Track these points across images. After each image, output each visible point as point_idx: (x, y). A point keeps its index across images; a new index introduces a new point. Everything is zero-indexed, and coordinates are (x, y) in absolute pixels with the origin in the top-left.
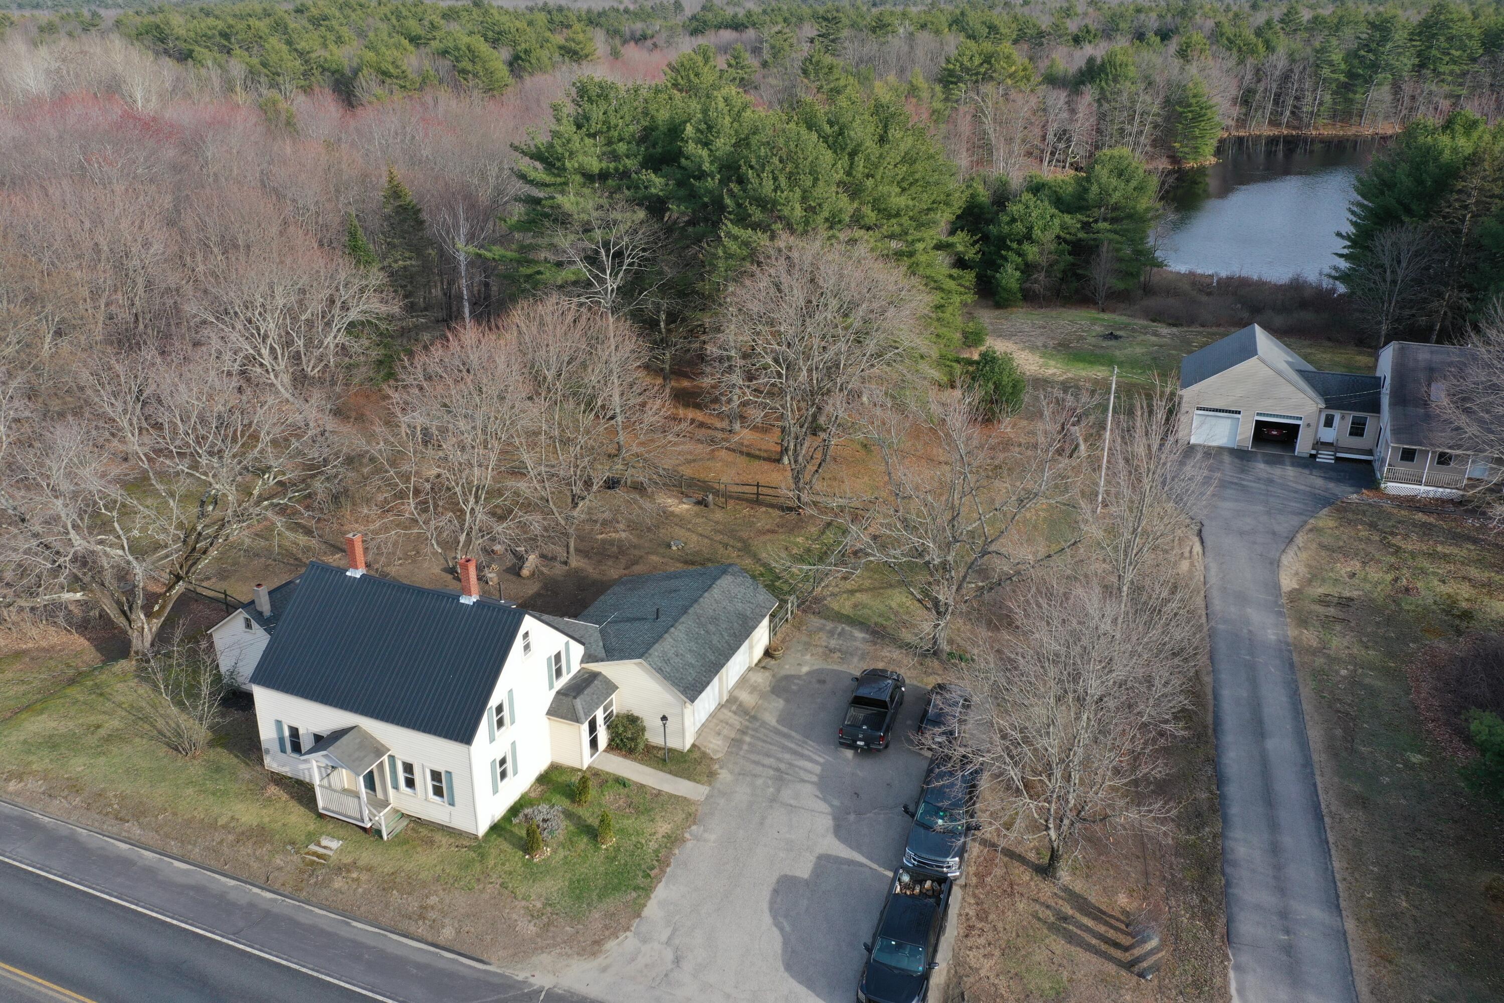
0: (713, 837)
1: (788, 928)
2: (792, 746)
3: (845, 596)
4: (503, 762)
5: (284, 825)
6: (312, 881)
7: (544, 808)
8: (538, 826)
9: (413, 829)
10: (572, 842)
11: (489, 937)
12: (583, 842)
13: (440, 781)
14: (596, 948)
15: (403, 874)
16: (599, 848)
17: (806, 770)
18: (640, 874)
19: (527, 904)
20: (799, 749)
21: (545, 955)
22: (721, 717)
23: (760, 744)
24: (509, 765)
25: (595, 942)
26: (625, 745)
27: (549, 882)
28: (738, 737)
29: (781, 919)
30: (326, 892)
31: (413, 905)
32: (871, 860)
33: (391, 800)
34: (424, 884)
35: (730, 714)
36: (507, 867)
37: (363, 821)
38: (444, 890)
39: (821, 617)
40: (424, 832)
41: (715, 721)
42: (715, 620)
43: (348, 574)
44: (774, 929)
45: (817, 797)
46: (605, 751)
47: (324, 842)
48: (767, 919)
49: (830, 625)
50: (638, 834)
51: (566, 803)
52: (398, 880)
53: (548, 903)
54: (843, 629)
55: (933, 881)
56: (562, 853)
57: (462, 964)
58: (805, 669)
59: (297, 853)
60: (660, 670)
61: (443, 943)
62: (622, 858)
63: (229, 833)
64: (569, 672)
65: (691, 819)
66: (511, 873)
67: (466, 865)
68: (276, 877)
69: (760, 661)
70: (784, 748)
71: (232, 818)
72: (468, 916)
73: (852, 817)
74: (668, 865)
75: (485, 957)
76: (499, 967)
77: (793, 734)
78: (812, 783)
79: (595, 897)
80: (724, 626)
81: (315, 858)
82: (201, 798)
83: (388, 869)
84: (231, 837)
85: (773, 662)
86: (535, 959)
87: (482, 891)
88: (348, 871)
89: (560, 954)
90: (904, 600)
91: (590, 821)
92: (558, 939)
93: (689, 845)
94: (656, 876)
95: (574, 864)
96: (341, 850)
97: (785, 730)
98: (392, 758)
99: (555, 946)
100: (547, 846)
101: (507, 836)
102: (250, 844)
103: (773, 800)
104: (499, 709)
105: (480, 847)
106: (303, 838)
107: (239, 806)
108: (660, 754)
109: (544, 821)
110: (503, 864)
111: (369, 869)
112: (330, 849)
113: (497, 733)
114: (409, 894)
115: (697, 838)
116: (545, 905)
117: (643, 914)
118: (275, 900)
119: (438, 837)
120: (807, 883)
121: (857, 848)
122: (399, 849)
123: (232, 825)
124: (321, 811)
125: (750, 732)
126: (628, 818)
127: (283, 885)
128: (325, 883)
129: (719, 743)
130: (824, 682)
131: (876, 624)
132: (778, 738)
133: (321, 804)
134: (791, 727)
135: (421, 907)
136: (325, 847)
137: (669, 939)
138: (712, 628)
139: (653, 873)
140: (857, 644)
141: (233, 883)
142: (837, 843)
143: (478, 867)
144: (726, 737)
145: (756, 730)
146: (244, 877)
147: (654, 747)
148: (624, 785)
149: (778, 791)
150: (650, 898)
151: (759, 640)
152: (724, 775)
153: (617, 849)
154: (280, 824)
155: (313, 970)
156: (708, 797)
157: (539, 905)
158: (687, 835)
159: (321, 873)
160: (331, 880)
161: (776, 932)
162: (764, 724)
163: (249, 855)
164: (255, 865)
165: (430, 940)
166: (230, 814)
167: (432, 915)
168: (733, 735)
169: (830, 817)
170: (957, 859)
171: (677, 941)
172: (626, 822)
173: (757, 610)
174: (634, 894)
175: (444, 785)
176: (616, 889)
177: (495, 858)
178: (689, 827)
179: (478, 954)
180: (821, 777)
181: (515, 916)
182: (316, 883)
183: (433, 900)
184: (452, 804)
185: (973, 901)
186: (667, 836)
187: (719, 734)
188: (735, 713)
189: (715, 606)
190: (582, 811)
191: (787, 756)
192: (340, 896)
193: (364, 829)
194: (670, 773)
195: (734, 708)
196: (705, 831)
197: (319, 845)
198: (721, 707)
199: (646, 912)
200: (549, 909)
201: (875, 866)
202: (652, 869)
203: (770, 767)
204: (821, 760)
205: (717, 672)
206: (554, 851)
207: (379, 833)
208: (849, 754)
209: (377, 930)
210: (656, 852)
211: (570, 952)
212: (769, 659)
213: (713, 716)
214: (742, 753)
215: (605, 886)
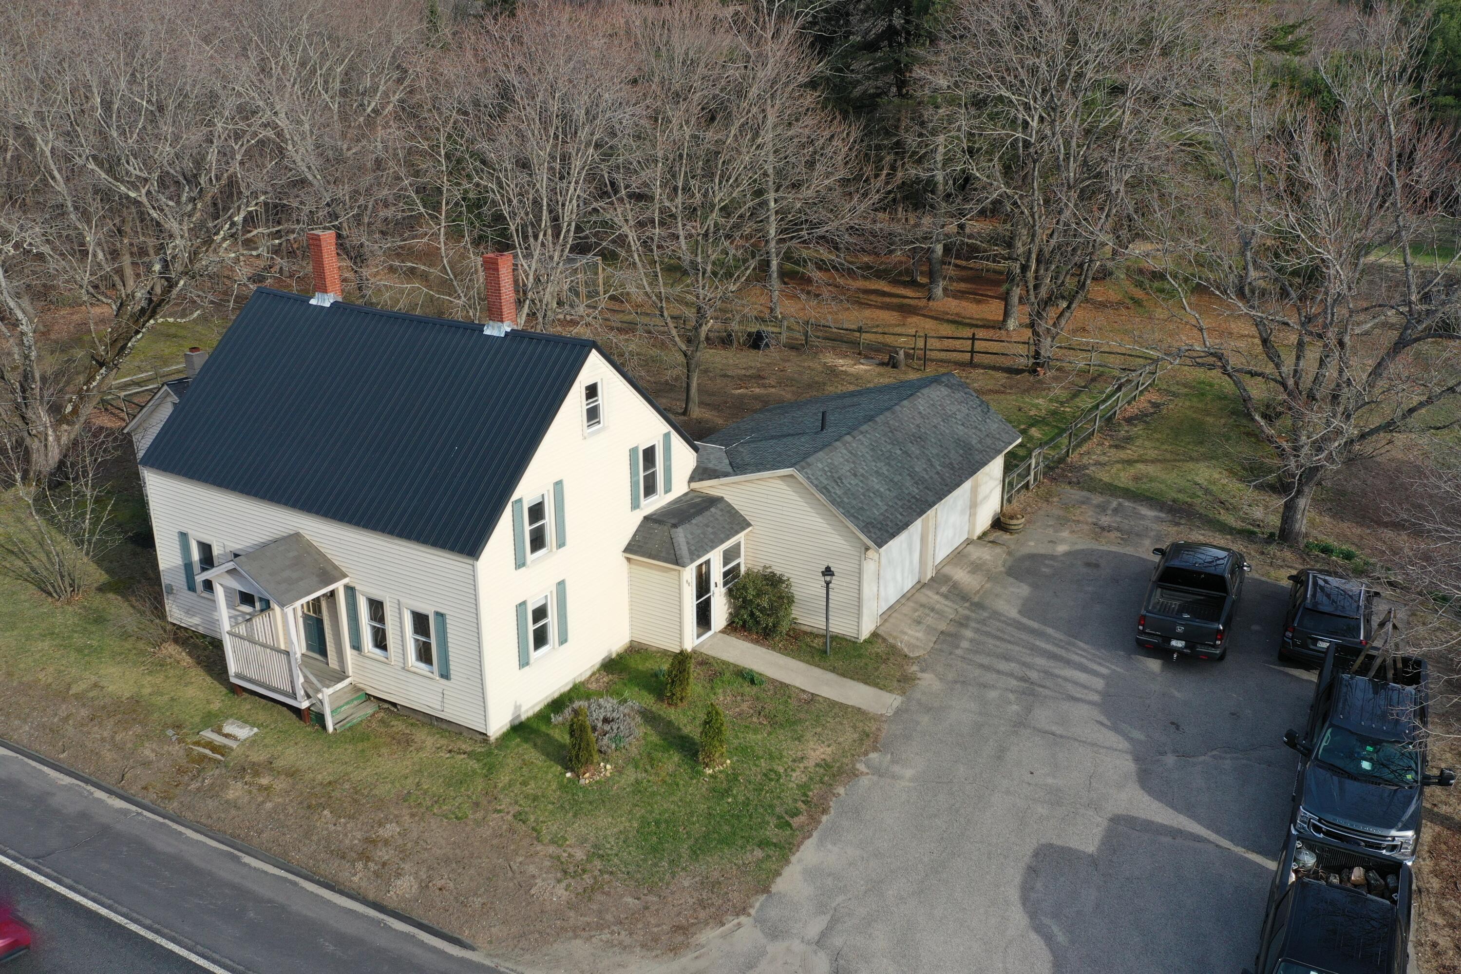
0: (909, 773)
1: (1061, 938)
2: (1049, 647)
3: (1120, 466)
4: (540, 613)
5: (172, 699)
6: (194, 786)
7: (608, 704)
8: (594, 729)
9: (382, 721)
10: (651, 759)
11: (478, 901)
12: (672, 761)
13: (427, 634)
14: (679, 938)
15: (347, 786)
16: (700, 773)
17: (1076, 683)
18: (773, 822)
19: (558, 851)
20: (1063, 653)
21: (578, 942)
22: (923, 600)
23: (991, 641)
24: (552, 620)
25: (678, 929)
26: (758, 623)
27: (603, 820)
28: (952, 629)
29: (1047, 921)
30: (211, 804)
31: (354, 837)
32: (1217, 832)
33: (350, 669)
34: (380, 804)
35: (937, 597)
36: (531, 788)
37: (294, 696)
38: (412, 815)
39: (1082, 489)
40: (399, 726)
41: (911, 604)
42: (919, 439)
43: (313, 302)
44: (1033, 936)
45: (1102, 724)
46: (723, 632)
47: (228, 729)
48: (1018, 917)
49: (1097, 499)
50: (772, 758)
51: (648, 701)
52: (336, 794)
53: (597, 853)
54: (1120, 504)
55: (1367, 870)
56: (631, 775)
57: (422, 944)
58: (1061, 549)
59: (180, 741)
60: (824, 490)
61: (392, 905)
62: (740, 793)
63: (84, 705)
64: (668, 490)
65: (868, 743)
66: (535, 798)
67: (459, 780)
68: (136, 776)
69: (985, 534)
70: (1034, 649)
71: (96, 685)
72: (447, 861)
73: (1170, 760)
74: (825, 811)
75: (465, 935)
76: (489, 955)
77: (1050, 631)
78: (1090, 703)
79: (684, 849)
80: (934, 451)
81: (207, 752)
82: (58, 655)
83: (323, 776)
84: (84, 712)
85: (1007, 536)
86: (559, 948)
87: (478, 823)
88: (256, 774)
89: (610, 944)
90: (1216, 476)
91: (686, 730)
92: (609, 917)
93: (865, 781)
94: (801, 827)
95: (653, 794)
96: (252, 742)
97: (1035, 625)
98: (350, 591)
99: (600, 927)
100: (607, 761)
101: (539, 742)
102: (110, 724)
103: (1019, 724)
104: (537, 512)
105: (489, 754)
106: (197, 719)
107: (112, 670)
108: (817, 643)
109: (606, 720)
110: (525, 783)
111: (292, 773)
112: (235, 738)
113: (530, 557)
114: (351, 817)
115: (878, 772)
116: (590, 857)
117: (774, 889)
118: (125, 812)
119: (421, 735)
120: (1093, 861)
121: (1189, 810)
122: (350, 748)
123: (91, 694)
124: (233, 680)
125: (973, 624)
126: (756, 731)
127: (145, 788)
128: (214, 791)
129: (920, 635)
130: (1097, 566)
131: (1174, 501)
132: (1024, 636)
133: (233, 668)
134: (1045, 622)
135: (368, 840)
136: (227, 736)
137: (823, 935)
138: (914, 449)
139: (796, 822)
140: (1147, 523)
141: (67, 780)
142: (1146, 798)
143: (480, 784)
144: (930, 630)
145: (983, 622)
146: (86, 772)
147: (805, 633)
148: (752, 682)
149: (1029, 710)
150: (787, 862)
151: (986, 497)
152: (928, 681)
153: (733, 778)
154: (166, 698)
155: (149, 928)
156: (898, 712)
157: (580, 854)
158: (861, 767)
159: (211, 775)
160: (224, 786)
161: (1036, 942)
162: (996, 615)
163: (103, 740)
164: (108, 755)
165: (371, 896)
166: (94, 678)
167: (383, 854)
168: (943, 626)
169: (1129, 757)
170: (1410, 834)
171: (838, 941)
172: (751, 736)
173: (989, 441)
174: (759, 853)
175: (433, 641)
176: (726, 841)
177: (513, 772)
178: (866, 754)
179: (452, 927)
180: (1105, 695)
181: (532, 869)
182: (198, 790)
183: (390, 830)
184: (445, 675)
185: (1440, 921)
186: (825, 765)
187: (919, 623)
188: (946, 597)
189: (919, 421)
190: (672, 714)
191: (1040, 661)
192: (233, 812)
193: (296, 711)
194: (834, 670)
195: (944, 589)
196: (893, 762)
197: (219, 731)
198: (921, 586)
199: (780, 885)
200: (598, 864)
201: (1225, 843)
202: (795, 813)
203: (1011, 675)
204: (1104, 671)
205: (922, 512)
206: (619, 771)
207: (320, 718)
208: (1154, 665)
209: (282, 873)
210: (804, 788)
211: (628, 941)
212: (999, 533)
213: (906, 597)
214: (959, 652)
215: (706, 837)
